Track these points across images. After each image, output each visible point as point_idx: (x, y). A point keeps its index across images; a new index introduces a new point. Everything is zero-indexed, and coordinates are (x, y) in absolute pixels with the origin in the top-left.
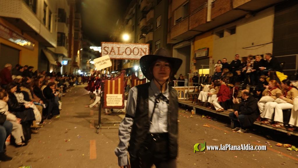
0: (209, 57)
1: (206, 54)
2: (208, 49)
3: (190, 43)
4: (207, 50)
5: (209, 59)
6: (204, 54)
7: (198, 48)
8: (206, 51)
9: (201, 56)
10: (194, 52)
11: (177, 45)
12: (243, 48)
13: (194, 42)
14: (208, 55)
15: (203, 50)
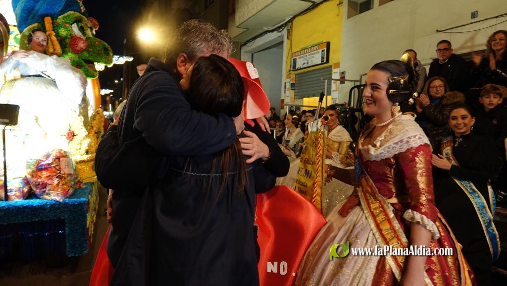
0: (331, 67)
1: (323, 58)
2: (328, 44)
3: (282, 36)
4: (325, 49)
5: (331, 71)
6: (317, 58)
7: (303, 46)
8: (323, 51)
9: (310, 64)
10: (291, 57)
11: (252, 43)
12: (438, 31)
13: (289, 32)
14: (328, 61)
15: (315, 48)
